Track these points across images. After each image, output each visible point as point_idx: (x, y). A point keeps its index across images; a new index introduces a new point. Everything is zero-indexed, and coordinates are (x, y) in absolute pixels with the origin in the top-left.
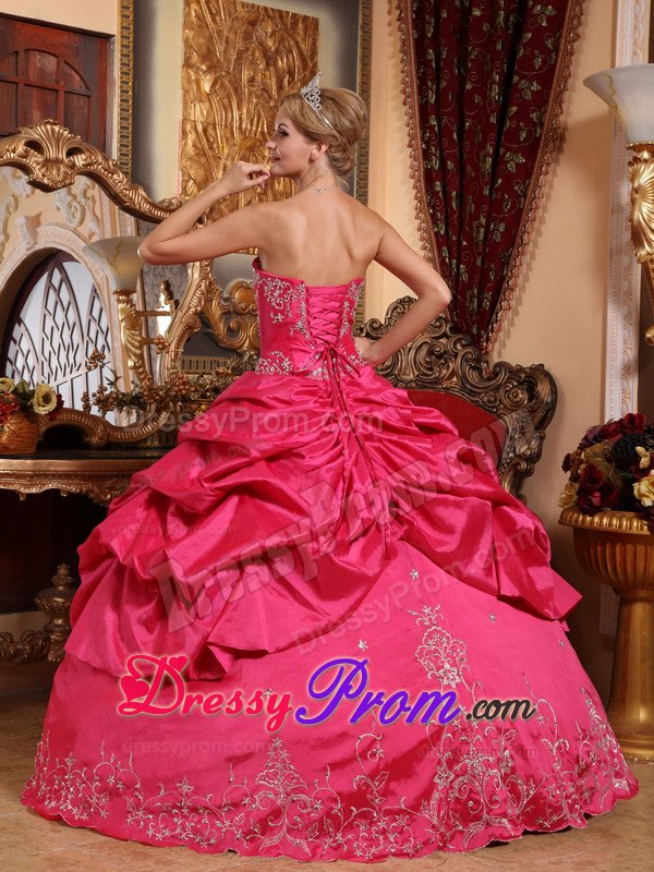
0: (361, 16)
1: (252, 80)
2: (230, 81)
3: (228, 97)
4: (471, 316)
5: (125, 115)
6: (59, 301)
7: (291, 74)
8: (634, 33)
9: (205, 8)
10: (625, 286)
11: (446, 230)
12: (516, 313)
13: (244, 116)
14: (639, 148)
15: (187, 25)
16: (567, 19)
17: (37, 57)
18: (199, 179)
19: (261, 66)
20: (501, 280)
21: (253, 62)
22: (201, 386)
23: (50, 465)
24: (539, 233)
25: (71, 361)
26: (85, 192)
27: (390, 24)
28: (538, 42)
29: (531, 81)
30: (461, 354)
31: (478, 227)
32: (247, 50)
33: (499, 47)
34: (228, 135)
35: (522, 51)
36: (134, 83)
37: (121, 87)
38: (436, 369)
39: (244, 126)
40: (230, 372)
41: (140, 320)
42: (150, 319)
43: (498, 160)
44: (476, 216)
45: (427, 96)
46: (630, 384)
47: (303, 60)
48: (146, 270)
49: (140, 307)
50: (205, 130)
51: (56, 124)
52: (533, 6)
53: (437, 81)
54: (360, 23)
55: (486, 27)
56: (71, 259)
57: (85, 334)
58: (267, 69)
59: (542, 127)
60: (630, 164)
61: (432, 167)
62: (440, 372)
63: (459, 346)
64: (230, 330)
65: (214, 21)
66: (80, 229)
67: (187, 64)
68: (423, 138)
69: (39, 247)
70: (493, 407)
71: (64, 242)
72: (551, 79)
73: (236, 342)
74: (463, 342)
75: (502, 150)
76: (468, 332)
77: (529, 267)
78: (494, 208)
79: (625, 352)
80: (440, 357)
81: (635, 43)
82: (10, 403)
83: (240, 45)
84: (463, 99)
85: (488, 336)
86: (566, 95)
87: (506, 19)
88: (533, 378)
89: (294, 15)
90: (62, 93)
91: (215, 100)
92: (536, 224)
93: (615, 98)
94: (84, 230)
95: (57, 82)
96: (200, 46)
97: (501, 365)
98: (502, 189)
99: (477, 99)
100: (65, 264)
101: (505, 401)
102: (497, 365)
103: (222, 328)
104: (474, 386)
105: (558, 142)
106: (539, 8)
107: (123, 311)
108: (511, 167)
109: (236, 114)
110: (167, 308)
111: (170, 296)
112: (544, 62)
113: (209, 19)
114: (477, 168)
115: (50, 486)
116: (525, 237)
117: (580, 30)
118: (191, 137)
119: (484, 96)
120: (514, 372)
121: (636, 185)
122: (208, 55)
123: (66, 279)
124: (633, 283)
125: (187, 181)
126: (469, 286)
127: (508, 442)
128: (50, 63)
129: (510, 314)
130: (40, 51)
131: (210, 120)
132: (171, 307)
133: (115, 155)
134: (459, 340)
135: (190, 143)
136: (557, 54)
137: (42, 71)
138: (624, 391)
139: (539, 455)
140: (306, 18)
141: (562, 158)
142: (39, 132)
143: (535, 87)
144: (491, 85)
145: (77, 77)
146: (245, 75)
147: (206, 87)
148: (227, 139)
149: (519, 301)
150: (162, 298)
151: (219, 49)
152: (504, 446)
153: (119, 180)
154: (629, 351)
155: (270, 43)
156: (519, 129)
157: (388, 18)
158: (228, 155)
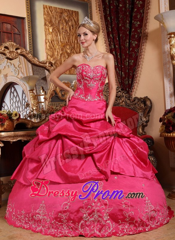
0: (89, 11)
1: (63, 28)
2: (57, 29)
3: (57, 33)
4: (126, 86)
5: (30, 39)
6: (14, 95)
7: (73, 26)
8: (165, 5)
9: (49, 10)
10: (168, 73)
11: (117, 64)
12: (138, 84)
13: (61, 38)
14: (170, 34)
15: (44, 14)
16: (146, 4)
17: (5, 25)
18: (51, 55)
19: (65, 24)
20: (133, 75)
21: (62, 24)
22: (57, 109)
23: (18, 133)
24: (143, 62)
25: (18, 110)
26: (19, 66)
27: (97, 12)
28: (138, 11)
29: (137, 22)
30: (124, 96)
31: (126, 62)
32: (61, 20)
33: (128, 14)
34: (58, 43)
35: (134, 14)
36: (32, 30)
37: (28, 31)
38: (118, 101)
39: (61, 40)
40: (64, 105)
41: (36, 97)
42: (39, 97)
43: (130, 44)
44: (125, 59)
45: (109, 29)
46: (172, 99)
47: (75, 22)
48: (36, 84)
49: (36, 94)
50: (51, 42)
51: (12, 42)
52: (136, 2)
53: (111, 25)
54: (89, 12)
55: (123, 9)
56: (16, 84)
57: (21, 103)
58: (66, 25)
59: (141, 34)
60: (169, 38)
61: (112, 48)
62: (119, 101)
63: (124, 94)
64: (62, 95)
65: (52, 13)
66: (18, 76)
67: (45, 24)
68: (108, 41)
69: (8, 82)
70: (135, 109)
71: (14, 80)
72: (143, 20)
73: (64, 98)
74: (125, 93)
75: (131, 41)
76: (126, 90)
77: (141, 71)
78: (130, 56)
79: (170, 90)
80: (119, 97)
81: (165, 8)
82: (6, 117)
83: (59, 19)
84: (119, 29)
85: (131, 91)
86: (147, 24)
87: (129, 6)
88: (145, 100)
89: (72, 11)
90: (13, 34)
91: (53, 34)
92: (142, 59)
93: (163, 21)
94: (19, 76)
95: (11, 31)
96: (48, 20)
97: (136, 98)
98: (132, 51)
99: (123, 28)
100: (15, 86)
101: (138, 107)
102: (135, 98)
103: (60, 95)
104: (129, 104)
105: (146, 37)
106: (138, 2)
107: (32, 95)
108: (134, 45)
109: (59, 37)
110: (43, 94)
111: (43, 90)
112: (140, 16)
113: (50, 12)
114: (124, 46)
115: (19, 139)
116: (139, 63)
117: (149, 7)
118: (48, 44)
119: (125, 27)
120: (140, 99)
121: (171, 44)
122: (51, 22)
123: (15, 90)
124: (171, 71)
125: (48, 56)
126: (125, 78)
127: (140, 118)
128: (9, 26)
129: (137, 84)
130: (6, 23)
131: (53, 39)
132: (44, 93)
133: (28, 49)
134: (124, 92)
135: (48, 45)
136: (144, 14)
137: (7, 28)
138: (171, 101)
139: (149, 121)
140: (75, 12)
141: (147, 41)
142: (7, 44)
143: (138, 23)
144: (126, 24)
145: (16, 30)
146: (61, 27)
147: (51, 30)
148: (57, 44)
149: (139, 80)
150: (41, 91)
151: (53, 20)
152: (139, 119)
153: (30, 56)
154: (171, 90)
155: (66, 18)
156: (135, 35)
157: (96, 11)
158: (58, 48)
